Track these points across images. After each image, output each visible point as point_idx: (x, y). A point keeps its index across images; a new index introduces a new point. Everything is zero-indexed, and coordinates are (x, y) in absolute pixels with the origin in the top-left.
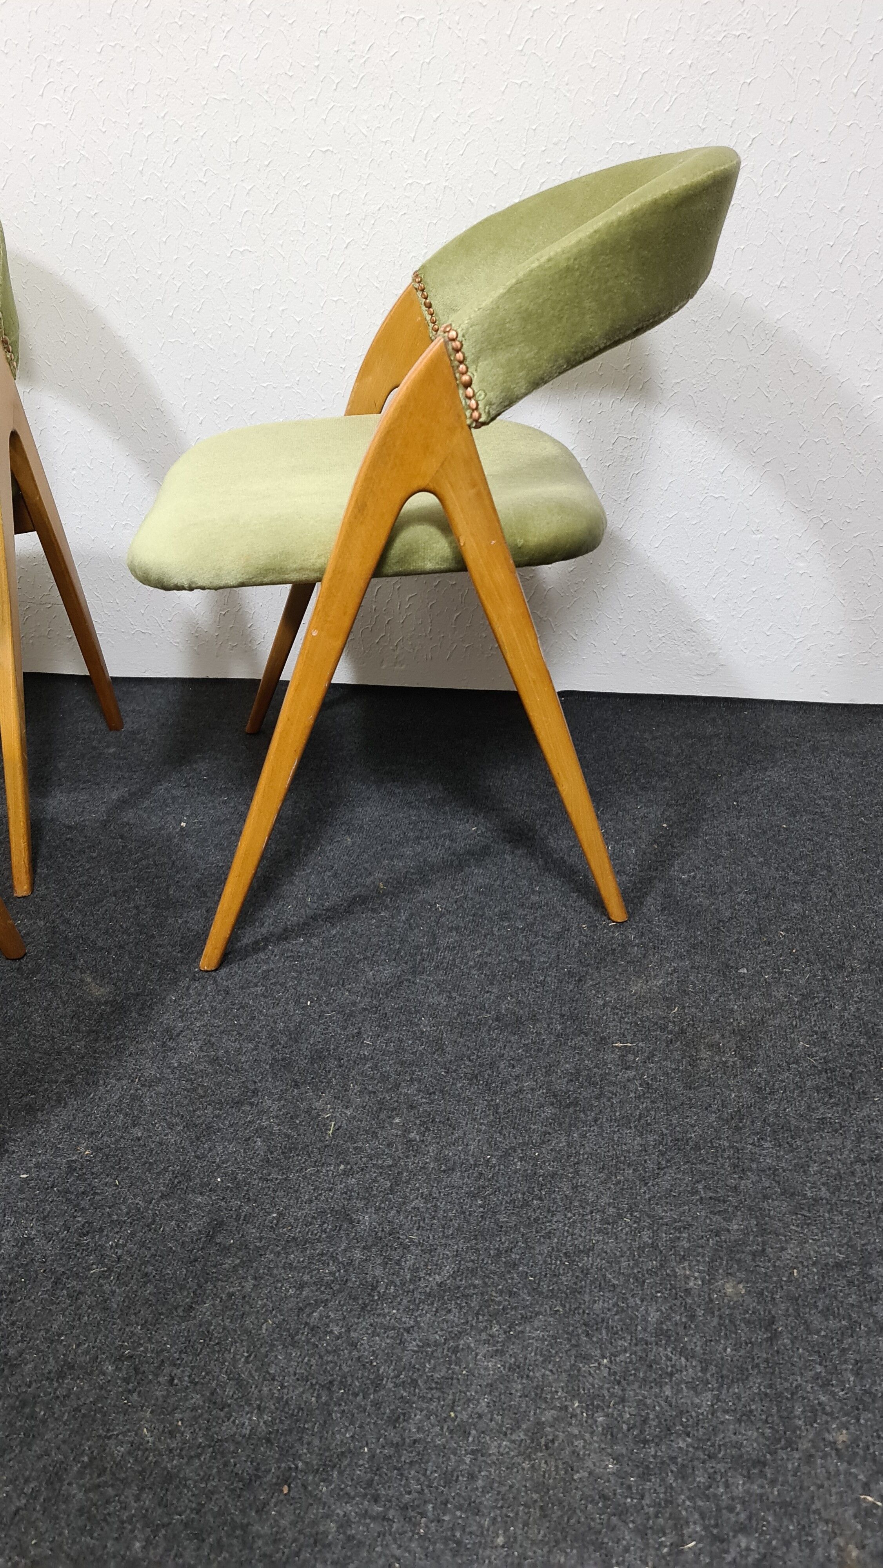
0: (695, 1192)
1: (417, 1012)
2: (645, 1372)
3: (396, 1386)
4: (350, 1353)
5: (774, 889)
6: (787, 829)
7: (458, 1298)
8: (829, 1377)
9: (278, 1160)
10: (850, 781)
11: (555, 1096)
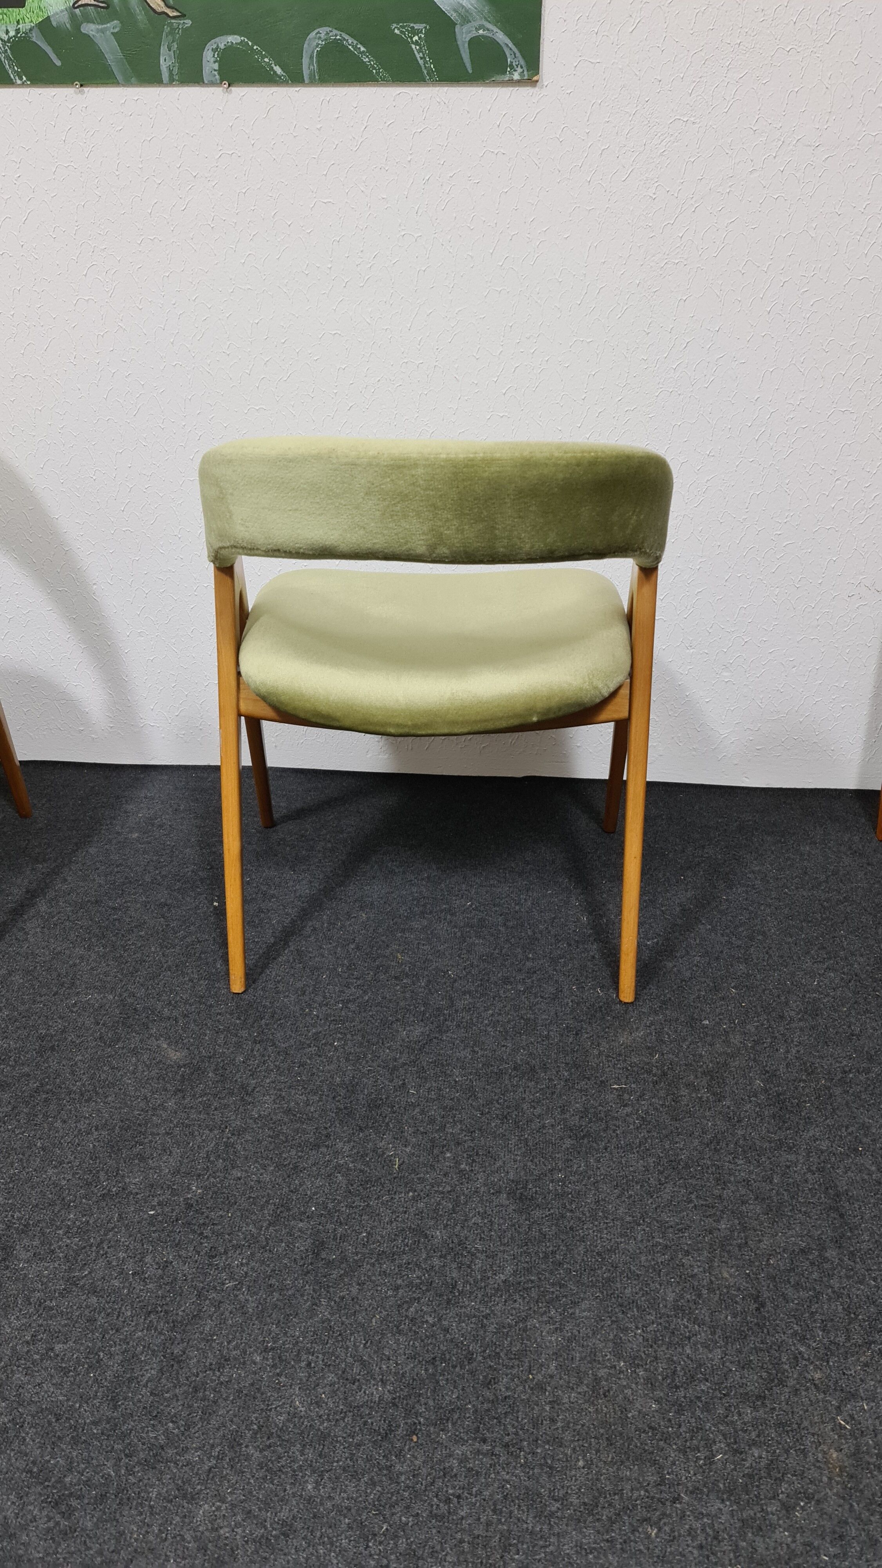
0: (691, 1201)
1: (448, 1065)
2: (670, 1338)
3: (484, 1358)
4: (445, 1336)
5: (722, 952)
6: (727, 900)
7: (520, 1291)
8: (804, 1333)
9: (358, 1190)
10: (773, 857)
11: (571, 1130)
